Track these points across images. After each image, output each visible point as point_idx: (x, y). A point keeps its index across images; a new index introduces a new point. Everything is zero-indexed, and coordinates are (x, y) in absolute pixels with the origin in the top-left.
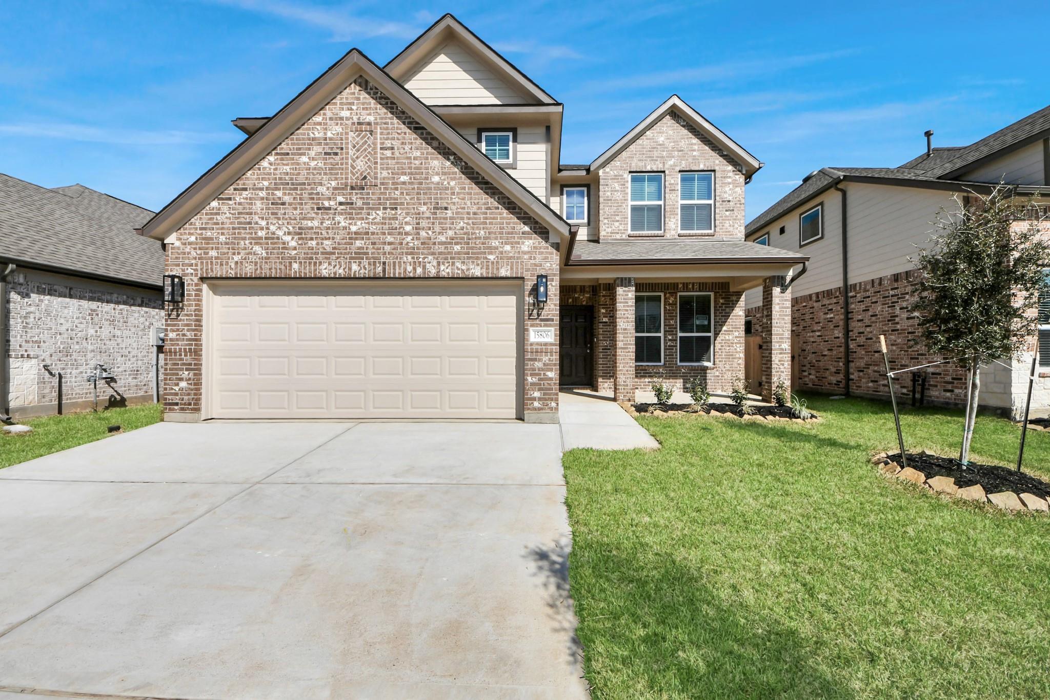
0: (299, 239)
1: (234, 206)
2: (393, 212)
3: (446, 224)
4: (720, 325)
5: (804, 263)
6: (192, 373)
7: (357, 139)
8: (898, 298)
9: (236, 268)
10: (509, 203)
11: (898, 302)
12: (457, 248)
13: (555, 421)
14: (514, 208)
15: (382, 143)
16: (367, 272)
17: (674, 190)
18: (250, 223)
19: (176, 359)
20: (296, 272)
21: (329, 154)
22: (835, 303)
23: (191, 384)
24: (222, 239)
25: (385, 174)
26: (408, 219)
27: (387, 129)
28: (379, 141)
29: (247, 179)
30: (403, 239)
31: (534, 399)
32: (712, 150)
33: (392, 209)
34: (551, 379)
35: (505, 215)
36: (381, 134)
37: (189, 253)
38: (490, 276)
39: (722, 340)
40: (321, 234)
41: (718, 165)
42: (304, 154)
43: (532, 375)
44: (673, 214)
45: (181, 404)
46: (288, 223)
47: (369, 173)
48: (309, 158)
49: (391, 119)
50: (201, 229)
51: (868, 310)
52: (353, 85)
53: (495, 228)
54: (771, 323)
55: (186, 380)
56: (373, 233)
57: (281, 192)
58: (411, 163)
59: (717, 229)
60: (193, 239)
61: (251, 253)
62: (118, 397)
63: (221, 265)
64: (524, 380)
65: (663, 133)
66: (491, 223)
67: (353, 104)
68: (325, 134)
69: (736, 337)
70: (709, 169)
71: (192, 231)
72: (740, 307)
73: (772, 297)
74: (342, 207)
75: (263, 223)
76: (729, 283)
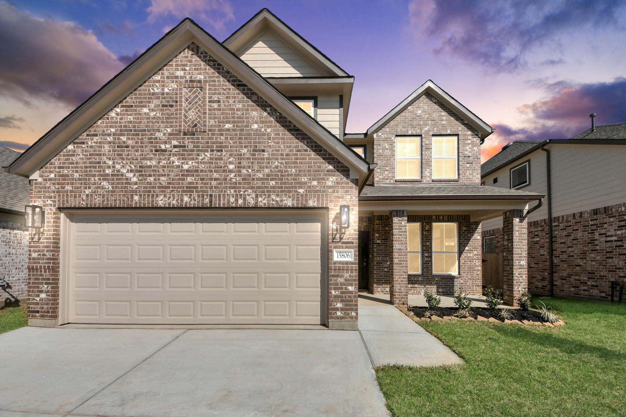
0: (140, 175)
1: (86, 149)
2: (219, 154)
3: (263, 163)
4: (463, 246)
5: (540, 200)
6: (50, 286)
7: (190, 94)
8: (597, 227)
9: (87, 200)
10: (316, 146)
11: (597, 230)
12: (272, 183)
13: (355, 329)
14: (320, 151)
15: (210, 98)
16: (196, 203)
17: (429, 149)
18: (99, 163)
19: (37, 275)
20: (136, 203)
21: (166, 106)
22: (540, 231)
23: (49, 295)
24: (76, 175)
25: (212, 122)
26: (231, 159)
27: (215, 85)
28: (207, 95)
29: (98, 126)
30: (227, 176)
31: (337, 309)
32: (456, 120)
33: (218, 151)
34: (351, 292)
35: (313, 156)
36: (210, 89)
37: (49, 188)
38: (300, 206)
39: (465, 257)
40: (158, 172)
41: (460, 131)
42: (145, 106)
43: (335, 289)
44: (428, 166)
45: (42, 312)
46: (131, 163)
47: (199, 122)
48: (149, 110)
49: (217, 77)
50: (59, 168)
51: (570, 235)
52: (186, 50)
53: (305, 167)
54: (512, 245)
55: (46, 292)
56: (202, 171)
57: (126, 137)
58: (234, 113)
59: (461, 177)
60: (52, 176)
61: (99, 188)
62: (13, 300)
63: (75, 197)
64: (329, 293)
65: (420, 108)
66: (301, 163)
67: (186, 65)
68: (163, 90)
69: (476, 255)
70: (454, 133)
71: (52, 170)
72: (478, 233)
73: (512, 225)
74: (176, 149)
75: (110, 163)
76: (469, 216)
